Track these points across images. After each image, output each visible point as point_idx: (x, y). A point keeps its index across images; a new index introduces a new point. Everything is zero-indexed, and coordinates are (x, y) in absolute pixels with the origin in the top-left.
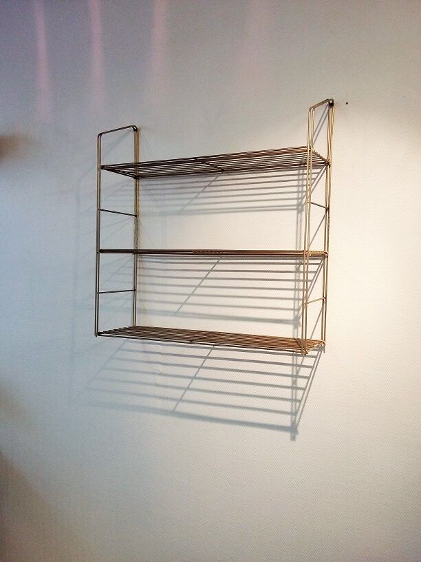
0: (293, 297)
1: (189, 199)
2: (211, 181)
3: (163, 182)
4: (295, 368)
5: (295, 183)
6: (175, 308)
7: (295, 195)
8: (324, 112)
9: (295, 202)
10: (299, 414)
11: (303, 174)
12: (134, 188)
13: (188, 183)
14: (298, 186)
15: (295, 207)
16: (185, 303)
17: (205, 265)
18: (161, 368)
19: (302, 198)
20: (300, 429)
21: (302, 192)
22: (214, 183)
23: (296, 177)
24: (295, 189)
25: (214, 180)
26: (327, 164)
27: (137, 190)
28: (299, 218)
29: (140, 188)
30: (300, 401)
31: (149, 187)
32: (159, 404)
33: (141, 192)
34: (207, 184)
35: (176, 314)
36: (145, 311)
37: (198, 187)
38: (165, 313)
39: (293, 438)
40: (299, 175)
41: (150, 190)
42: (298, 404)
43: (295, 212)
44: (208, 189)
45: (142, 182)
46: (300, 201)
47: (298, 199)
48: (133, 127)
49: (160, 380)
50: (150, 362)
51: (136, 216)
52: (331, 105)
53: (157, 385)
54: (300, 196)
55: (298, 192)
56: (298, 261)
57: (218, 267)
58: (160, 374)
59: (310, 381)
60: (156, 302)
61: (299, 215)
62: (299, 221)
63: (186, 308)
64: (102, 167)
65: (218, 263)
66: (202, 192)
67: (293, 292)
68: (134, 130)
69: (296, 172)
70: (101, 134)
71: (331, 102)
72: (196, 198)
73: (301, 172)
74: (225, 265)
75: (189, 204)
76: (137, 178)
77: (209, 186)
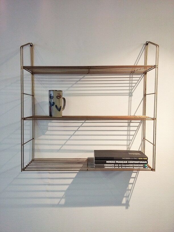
0: (126, 139)
3: (50, 77)
5: (128, 82)
6: (58, 147)
7: (128, 88)
8: (143, 47)
9: (128, 92)
10: (130, 197)
12: (30, 79)
13: (67, 78)
14: (130, 83)
15: (128, 94)
16: (64, 145)
17: (78, 123)
18: (50, 181)
19: (132, 90)
20: (130, 203)
21: (132, 86)
23: (129, 79)
24: (128, 85)
25: (83, 78)
26: (145, 73)
27: (33, 80)
28: (130, 99)
29: (35, 79)
30: (130, 190)
31: (41, 79)
32: (49, 202)
33: (35, 82)
34: (78, 79)
35: (59, 151)
36: (39, 151)
37: (73, 81)
38: (52, 151)
39: (127, 208)
40: (130, 78)
41: (41, 81)
42: (129, 191)
43: (128, 96)
44: (79, 82)
45: (36, 76)
46: (130, 91)
47: (129, 90)
50: (42, 178)
51: (32, 95)
53: (48, 191)
54: (131, 89)
55: (130, 86)
56: (129, 121)
57: (85, 124)
58: (49, 185)
59: (136, 179)
60: (46, 144)
61: (130, 97)
62: (130, 100)
63: (65, 147)
64: (24, 68)
65: (85, 122)
66: (76, 84)
68: (31, 46)
69: (129, 76)
72: (72, 87)
73: (131, 76)
74: (88, 123)
76: (33, 73)
77: (79, 81)
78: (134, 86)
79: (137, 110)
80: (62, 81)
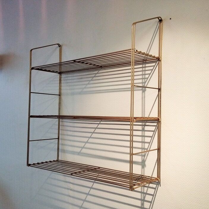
0: (141, 147)
1: (84, 84)
2: (96, 74)
3: (72, 75)
4: (143, 194)
5: (141, 73)
6: (78, 150)
7: (141, 81)
8: (156, 28)
9: (141, 85)
11: (145, 67)
12: (58, 79)
13: (84, 75)
14: (142, 75)
15: (141, 89)
16: (83, 147)
17: (93, 125)
18: (72, 186)
21: (145, 78)
22: (97, 75)
23: (141, 69)
24: (141, 77)
25: (98, 73)
26: (158, 59)
27: (60, 80)
28: (143, 96)
29: (62, 79)
31: (66, 78)
33: (62, 82)
34: (94, 75)
35: (79, 154)
36: (64, 151)
37: (89, 77)
38: (74, 153)
40: (142, 67)
41: (66, 80)
43: (141, 92)
44: (94, 78)
46: (143, 84)
48: (58, 44)
49: (71, 193)
50: (66, 182)
51: (59, 95)
52: (161, 21)
53: (70, 196)
54: (144, 81)
55: (142, 79)
56: (143, 124)
57: (100, 126)
58: (71, 190)
60: (69, 146)
61: (143, 93)
63: (84, 151)
64: (33, 68)
65: (100, 124)
66: (92, 80)
67: (141, 144)
68: (59, 46)
69: (141, 66)
70: (31, 50)
71: (160, 19)
72: (88, 84)
73: (144, 66)
74: (103, 125)
75: (85, 88)
76: (60, 73)
78: (147, 78)
79: (151, 110)
80: (81, 78)
